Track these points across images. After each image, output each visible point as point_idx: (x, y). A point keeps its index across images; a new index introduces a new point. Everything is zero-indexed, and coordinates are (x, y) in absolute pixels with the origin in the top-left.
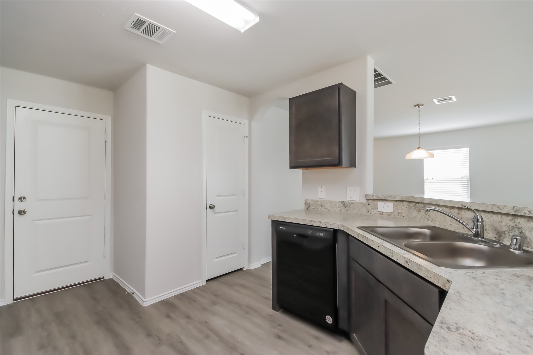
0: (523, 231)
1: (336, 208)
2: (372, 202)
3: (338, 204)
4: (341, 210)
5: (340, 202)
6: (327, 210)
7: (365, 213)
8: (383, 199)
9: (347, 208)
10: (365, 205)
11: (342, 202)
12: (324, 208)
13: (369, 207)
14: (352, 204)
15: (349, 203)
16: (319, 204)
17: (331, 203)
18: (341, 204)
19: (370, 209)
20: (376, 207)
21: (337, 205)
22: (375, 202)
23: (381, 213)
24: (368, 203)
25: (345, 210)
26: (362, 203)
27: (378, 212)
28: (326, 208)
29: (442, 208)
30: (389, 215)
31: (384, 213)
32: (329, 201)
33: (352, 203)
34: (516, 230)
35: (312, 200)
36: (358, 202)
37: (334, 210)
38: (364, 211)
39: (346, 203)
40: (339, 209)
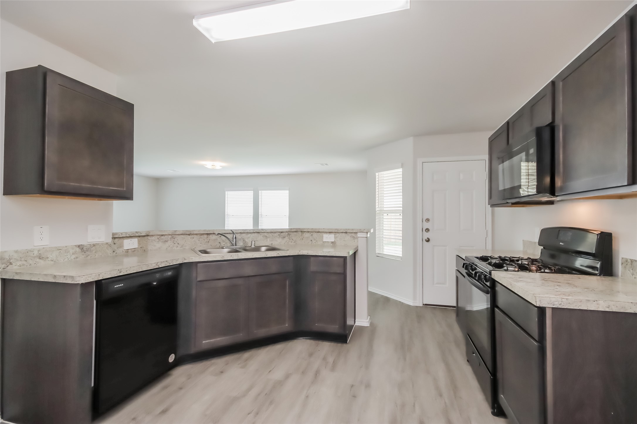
0: (245, 240)
1: (69, 257)
2: (118, 241)
3: (73, 249)
4: (77, 258)
5: (76, 246)
6: (52, 262)
7: (111, 254)
8: (132, 236)
9: (86, 253)
10: (110, 245)
11: (79, 246)
12: (45, 260)
13: (115, 247)
14: (94, 247)
15: (89, 246)
16: (35, 255)
17: (60, 249)
18: (78, 249)
19: (116, 248)
20: (121, 246)
21: (71, 251)
22: (121, 240)
23: (126, 250)
24: (114, 242)
25: (83, 256)
26: (107, 244)
27: (123, 250)
28: (50, 259)
29: (193, 236)
30: (133, 252)
31: (129, 250)
32: (56, 247)
33: (94, 245)
34: (242, 240)
35: (16, 252)
36: (102, 243)
37: (66, 259)
38: (109, 252)
39: (86, 247)
40: (74, 256)
